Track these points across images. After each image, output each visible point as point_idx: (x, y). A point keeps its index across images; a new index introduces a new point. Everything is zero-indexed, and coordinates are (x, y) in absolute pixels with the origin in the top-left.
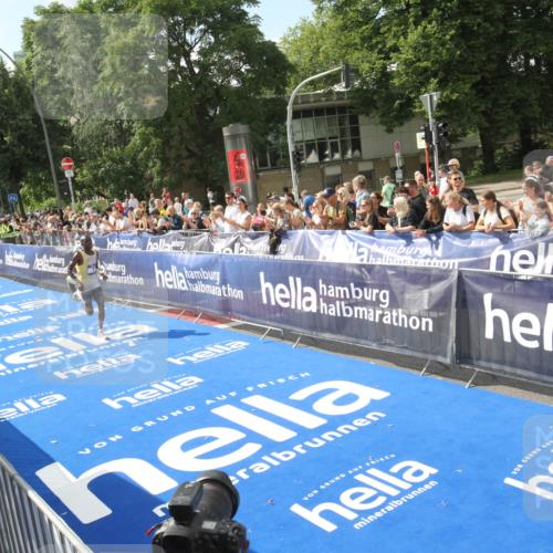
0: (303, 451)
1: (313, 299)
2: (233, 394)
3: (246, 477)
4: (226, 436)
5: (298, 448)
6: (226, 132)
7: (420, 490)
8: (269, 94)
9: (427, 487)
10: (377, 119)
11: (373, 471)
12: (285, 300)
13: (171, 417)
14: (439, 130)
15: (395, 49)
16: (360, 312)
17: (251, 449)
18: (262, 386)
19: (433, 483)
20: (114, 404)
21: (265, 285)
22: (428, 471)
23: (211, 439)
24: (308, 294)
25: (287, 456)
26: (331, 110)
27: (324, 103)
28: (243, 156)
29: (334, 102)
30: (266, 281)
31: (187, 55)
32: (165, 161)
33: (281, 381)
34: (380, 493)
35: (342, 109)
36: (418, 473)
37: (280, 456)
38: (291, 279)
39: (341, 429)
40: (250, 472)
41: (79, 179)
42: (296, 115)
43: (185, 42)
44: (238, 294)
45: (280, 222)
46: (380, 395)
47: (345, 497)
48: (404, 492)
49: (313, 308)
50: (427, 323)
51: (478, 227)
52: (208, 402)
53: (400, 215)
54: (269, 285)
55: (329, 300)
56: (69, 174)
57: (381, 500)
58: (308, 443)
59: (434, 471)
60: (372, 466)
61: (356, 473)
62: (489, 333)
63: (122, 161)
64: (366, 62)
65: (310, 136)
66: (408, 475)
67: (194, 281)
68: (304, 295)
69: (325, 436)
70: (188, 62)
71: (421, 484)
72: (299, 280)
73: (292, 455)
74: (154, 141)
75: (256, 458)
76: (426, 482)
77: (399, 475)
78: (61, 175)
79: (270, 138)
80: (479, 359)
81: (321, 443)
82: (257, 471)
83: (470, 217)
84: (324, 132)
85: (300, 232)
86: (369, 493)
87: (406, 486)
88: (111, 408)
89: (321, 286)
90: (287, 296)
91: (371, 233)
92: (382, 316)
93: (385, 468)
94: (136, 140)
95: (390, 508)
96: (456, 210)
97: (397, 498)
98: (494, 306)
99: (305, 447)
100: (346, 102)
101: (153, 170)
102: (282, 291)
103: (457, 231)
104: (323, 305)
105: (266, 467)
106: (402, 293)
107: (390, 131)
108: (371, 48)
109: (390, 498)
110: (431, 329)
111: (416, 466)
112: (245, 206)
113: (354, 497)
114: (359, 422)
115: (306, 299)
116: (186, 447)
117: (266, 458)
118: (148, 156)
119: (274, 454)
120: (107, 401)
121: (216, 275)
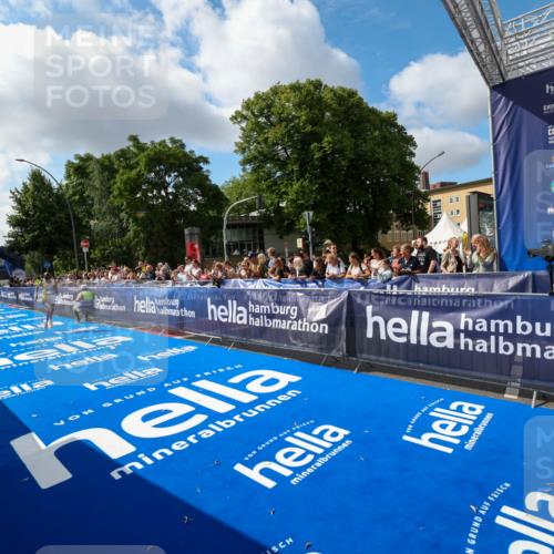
0: (241, 420)
1: (245, 315)
2: (185, 379)
3: (195, 441)
4: (179, 409)
5: (237, 417)
6: (186, 231)
7: (340, 448)
8: (212, 213)
9: (344, 445)
10: (274, 232)
11: (299, 434)
12: (224, 317)
13: (136, 396)
14: (313, 232)
15: (286, 193)
16: (276, 323)
17: (199, 419)
18: (207, 374)
19: (348, 442)
20: (92, 387)
21: (211, 307)
22: (343, 432)
23: (167, 412)
24: (241, 312)
25: (228, 424)
26: (248, 226)
27: (244, 221)
28: (196, 246)
29: (250, 221)
30: (212, 303)
31: (166, 189)
32: (147, 247)
33: (221, 370)
34: (308, 452)
35: (254, 225)
36: (335, 434)
37: (223, 424)
38: (230, 302)
39: (269, 402)
40: (198, 437)
41: (92, 256)
42: (228, 227)
43: (165, 181)
44: (192, 314)
45: (220, 274)
46: (294, 379)
47: (280, 456)
48: (327, 451)
49: (244, 321)
50: (324, 328)
51: (348, 276)
52: (166, 385)
53: (297, 268)
54: (214, 307)
55: (256, 316)
56: (85, 250)
57: (310, 458)
58: (244, 414)
59: (347, 432)
60: (297, 430)
61: (286, 436)
62: (370, 334)
63: (121, 247)
64: (268, 199)
65: (235, 239)
66: (327, 436)
67: (160, 307)
68: (238, 312)
69: (258, 408)
70: (167, 193)
71: (340, 443)
72: (235, 302)
73: (233, 423)
74: (142, 235)
75: (203, 426)
76: (343, 441)
77: (320, 436)
78: (80, 250)
79: (212, 238)
80: (361, 352)
81: (255, 413)
82: (204, 436)
83: (342, 270)
84: (244, 237)
85: (233, 280)
86: (299, 452)
87: (328, 445)
88: (89, 390)
89: (251, 305)
90: (226, 314)
91: (279, 281)
92: (291, 325)
93: (308, 431)
94: (130, 234)
95: (319, 465)
96: (334, 265)
97: (323, 455)
98: (374, 314)
99: (242, 417)
100: (256, 221)
101: (140, 252)
102: (223, 311)
103: (334, 279)
104: (251, 318)
105: (212, 433)
106: (307, 308)
107: (281, 238)
108: (273, 192)
109: (317, 456)
110: (326, 332)
111: (332, 429)
112: (197, 265)
113: (287, 455)
114: (282, 398)
115: (240, 315)
116: (146, 418)
117: (211, 426)
118: (137, 244)
119: (218, 422)
120: (87, 385)
121: (176, 302)
